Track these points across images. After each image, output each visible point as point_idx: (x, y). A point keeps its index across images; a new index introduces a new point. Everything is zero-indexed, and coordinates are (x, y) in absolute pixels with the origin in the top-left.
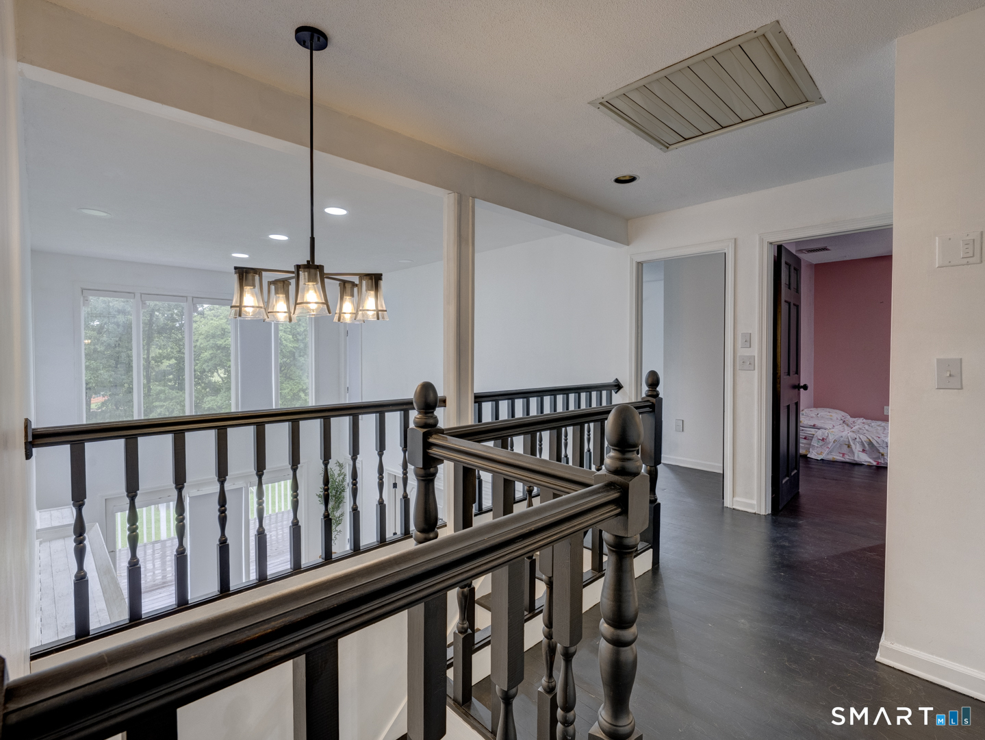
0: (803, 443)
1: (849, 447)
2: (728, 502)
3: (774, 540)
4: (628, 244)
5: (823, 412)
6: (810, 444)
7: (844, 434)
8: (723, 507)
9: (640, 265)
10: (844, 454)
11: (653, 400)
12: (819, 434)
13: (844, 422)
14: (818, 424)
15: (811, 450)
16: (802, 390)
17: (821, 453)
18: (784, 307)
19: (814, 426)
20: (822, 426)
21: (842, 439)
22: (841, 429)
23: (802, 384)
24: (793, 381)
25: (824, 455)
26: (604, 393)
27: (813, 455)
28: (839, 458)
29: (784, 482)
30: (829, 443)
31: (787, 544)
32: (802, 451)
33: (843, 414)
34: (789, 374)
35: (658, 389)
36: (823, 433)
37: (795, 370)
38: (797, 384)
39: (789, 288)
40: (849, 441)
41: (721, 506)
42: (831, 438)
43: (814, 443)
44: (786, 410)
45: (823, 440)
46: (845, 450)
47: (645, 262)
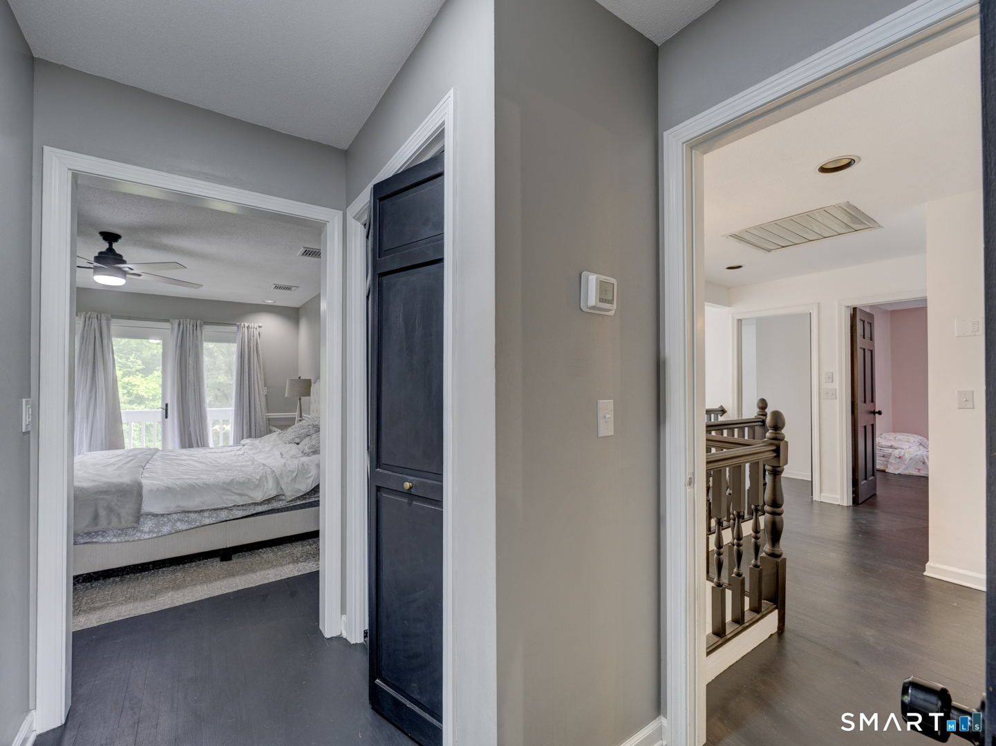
0: (879, 460)
1: (924, 463)
2: (816, 497)
3: (854, 519)
4: (729, 305)
5: (900, 436)
6: (888, 461)
7: (919, 453)
8: (812, 501)
9: (740, 321)
10: (919, 470)
11: (763, 417)
12: (896, 452)
13: (921, 444)
14: (895, 444)
15: (889, 466)
16: (877, 415)
17: (898, 469)
18: (859, 353)
19: (891, 447)
20: (899, 446)
21: (917, 457)
22: (917, 449)
23: (877, 410)
24: (869, 406)
25: (901, 470)
26: (712, 415)
27: (891, 470)
28: (915, 473)
29: (862, 483)
30: (906, 460)
31: (865, 522)
32: (878, 467)
33: (920, 438)
34: (865, 402)
35: (766, 410)
36: (900, 452)
37: (870, 399)
38: (873, 410)
39: (864, 338)
40: (924, 459)
41: (810, 500)
42: (907, 456)
43: (892, 460)
44: (863, 429)
45: (900, 458)
46: (920, 466)
47: (744, 319)
